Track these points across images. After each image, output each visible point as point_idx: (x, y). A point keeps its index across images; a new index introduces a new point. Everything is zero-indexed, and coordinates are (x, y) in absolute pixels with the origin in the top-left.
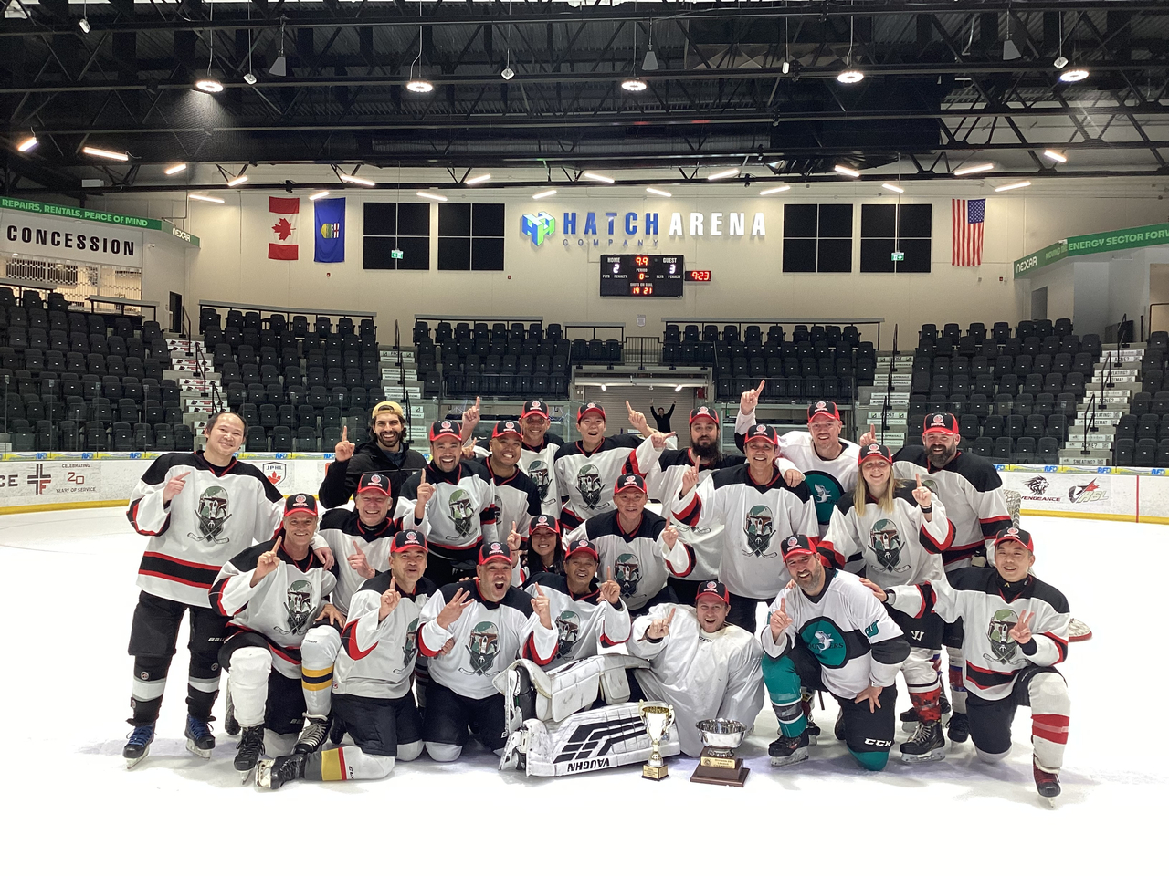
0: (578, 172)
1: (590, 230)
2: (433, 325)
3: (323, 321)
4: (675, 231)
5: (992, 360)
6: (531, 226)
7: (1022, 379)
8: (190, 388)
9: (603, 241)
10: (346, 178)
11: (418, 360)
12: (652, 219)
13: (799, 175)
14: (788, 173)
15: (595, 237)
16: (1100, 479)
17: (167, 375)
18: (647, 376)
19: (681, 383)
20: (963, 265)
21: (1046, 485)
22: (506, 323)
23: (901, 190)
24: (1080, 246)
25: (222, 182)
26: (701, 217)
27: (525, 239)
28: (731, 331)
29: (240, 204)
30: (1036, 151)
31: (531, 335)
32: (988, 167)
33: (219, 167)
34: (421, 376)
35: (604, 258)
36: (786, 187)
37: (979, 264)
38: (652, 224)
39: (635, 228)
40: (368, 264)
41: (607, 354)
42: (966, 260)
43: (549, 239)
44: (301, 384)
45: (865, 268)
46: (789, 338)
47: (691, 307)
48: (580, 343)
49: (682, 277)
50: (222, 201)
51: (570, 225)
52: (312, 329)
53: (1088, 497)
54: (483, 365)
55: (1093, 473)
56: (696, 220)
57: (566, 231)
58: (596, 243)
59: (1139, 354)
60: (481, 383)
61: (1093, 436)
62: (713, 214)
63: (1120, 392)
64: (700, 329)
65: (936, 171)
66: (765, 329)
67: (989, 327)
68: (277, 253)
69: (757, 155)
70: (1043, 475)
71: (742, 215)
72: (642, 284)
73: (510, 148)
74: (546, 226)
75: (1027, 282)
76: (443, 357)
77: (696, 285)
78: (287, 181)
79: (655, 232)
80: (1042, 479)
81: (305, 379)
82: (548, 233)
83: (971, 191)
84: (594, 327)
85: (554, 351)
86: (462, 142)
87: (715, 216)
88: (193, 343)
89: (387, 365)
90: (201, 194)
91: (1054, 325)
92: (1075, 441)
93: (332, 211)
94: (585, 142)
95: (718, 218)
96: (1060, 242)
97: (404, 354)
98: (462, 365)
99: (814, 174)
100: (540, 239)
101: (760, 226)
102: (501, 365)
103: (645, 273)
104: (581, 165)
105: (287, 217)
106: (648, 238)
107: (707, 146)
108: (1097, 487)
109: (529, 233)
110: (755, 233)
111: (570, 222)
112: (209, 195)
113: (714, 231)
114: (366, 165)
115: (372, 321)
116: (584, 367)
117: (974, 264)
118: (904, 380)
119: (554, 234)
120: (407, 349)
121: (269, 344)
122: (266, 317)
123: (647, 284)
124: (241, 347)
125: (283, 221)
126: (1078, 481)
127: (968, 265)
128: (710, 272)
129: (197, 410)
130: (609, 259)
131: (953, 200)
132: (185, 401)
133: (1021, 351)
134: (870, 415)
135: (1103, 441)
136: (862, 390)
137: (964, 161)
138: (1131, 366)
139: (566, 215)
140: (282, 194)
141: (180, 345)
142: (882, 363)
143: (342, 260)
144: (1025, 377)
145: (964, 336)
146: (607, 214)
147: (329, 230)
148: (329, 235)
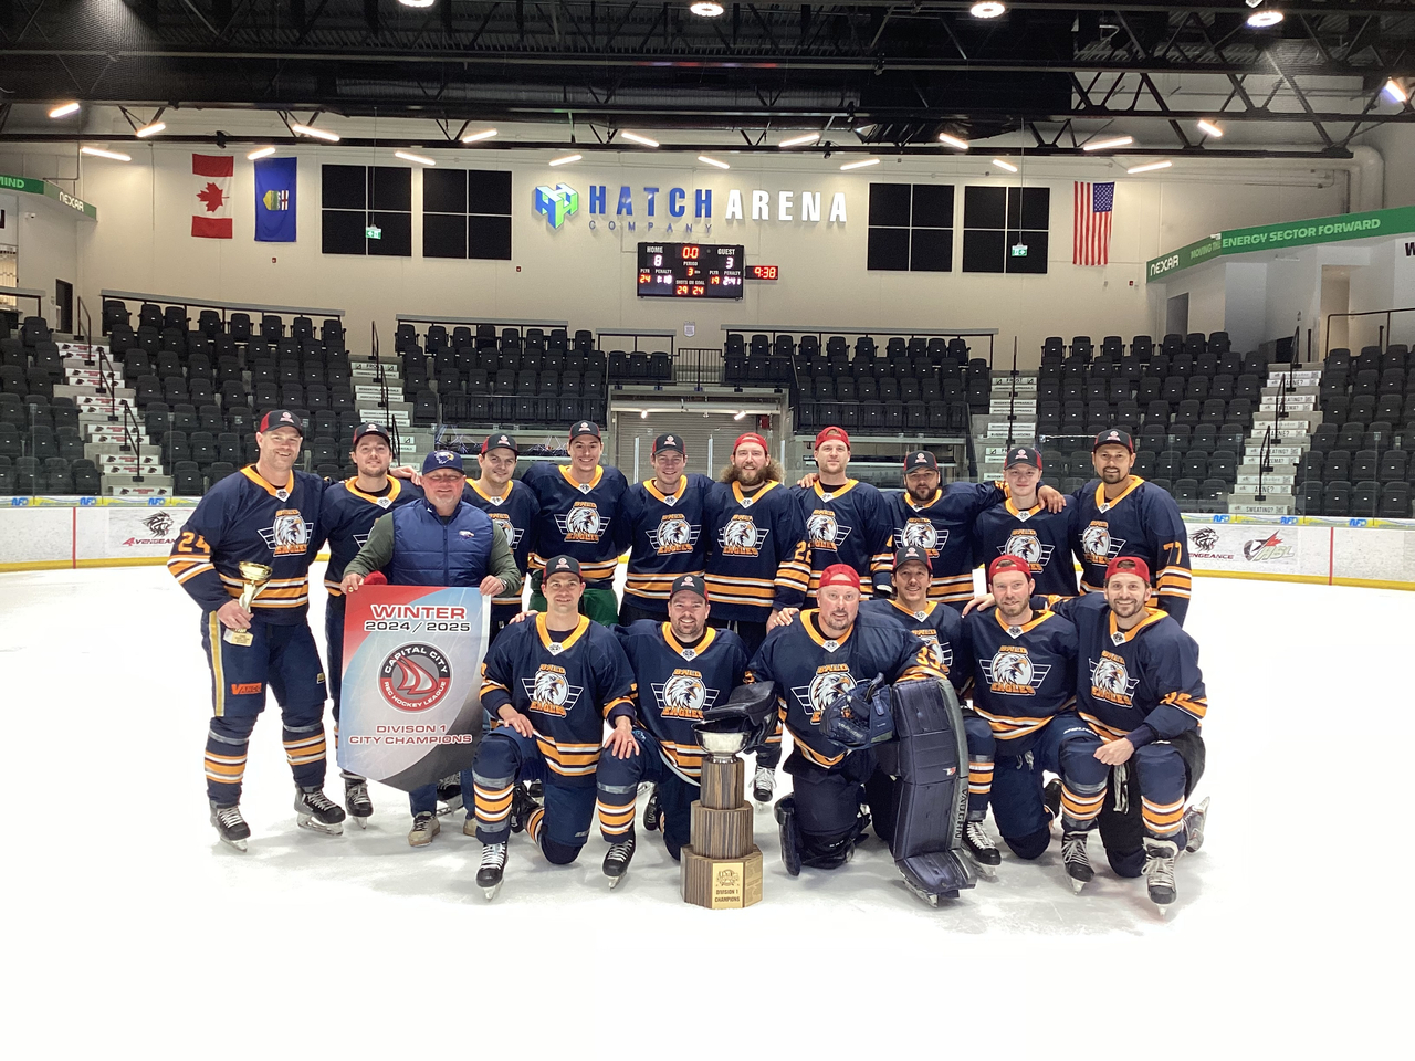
0: (612, 131)
1: (624, 210)
2: (422, 330)
3: (272, 323)
4: (733, 213)
5: (1135, 383)
6: (547, 202)
7: (1174, 406)
8: (92, 409)
9: (641, 225)
10: (300, 129)
11: (404, 373)
12: (704, 198)
13: (892, 145)
14: (879, 142)
15: (630, 219)
16: (1283, 532)
17: (59, 391)
18: (702, 399)
19: (745, 409)
20: (1087, 264)
21: (1215, 538)
22: (519, 328)
23: (1013, 169)
24: (1237, 241)
25: (126, 130)
26: (765, 196)
27: (539, 220)
28: (810, 343)
29: (152, 163)
30: (1180, 122)
32: (1125, 142)
33: (124, 111)
34: (409, 395)
35: (642, 247)
36: (874, 161)
37: (1106, 263)
38: (704, 203)
39: (682, 208)
40: (329, 247)
41: (652, 371)
42: (1096, 260)
43: (570, 220)
44: (246, 404)
45: (967, 268)
46: (882, 353)
47: (758, 311)
48: (617, 356)
49: (742, 273)
50: (127, 158)
51: (597, 202)
52: (256, 331)
53: (1269, 553)
54: (492, 383)
55: (1275, 523)
56: (759, 201)
57: (592, 211)
58: (632, 227)
59: (1314, 376)
60: (490, 405)
61: (1268, 477)
62: (781, 193)
63: (1296, 422)
64: (770, 341)
65: (1061, 144)
66: (852, 341)
67: (1127, 341)
68: (203, 228)
69: (845, 115)
70: (1212, 526)
71: (818, 195)
72: (691, 282)
73: (523, 96)
74: (566, 203)
75: (1161, 288)
76: (437, 372)
77: (759, 284)
78: (218, 132)
79: (708, 214)
80: (1211, 531)
81: (250, 398)
82: (569, 212)
83: (1094, 171)
84: (636, 336)
85: (585, 367)
86: (459, 85)
87: (783, 195)
88: (95, 347)
89: (363, 382)
90: (99, 148)
91: (1207, 340)
92: (1246, 483)
93: (279, 174)
94: (622, 91)
95: (788, 199)
96: (1213, 236)
97: (385, 366)
98: (464, 383)
99: (912, 145)
100: (559, 219)
101: (840, 211)
102: (516, 383)
103: (694, 268)
104: (617, 120)
105: (218, 181)
106: (699, 222)
107: (781, 102)
108: (1279, 541)
109: (544, 211)
110: (833, 219)
111: (598, 199)
112: (109, 149)
113: (783, 216)
114: (327, 113)
115: (339, 323)
116: (625, 387)
117: (1099, 262)
118: (1028, 407)
119: (577, 213)
120: (389, 361)
121: (199, 350)
122: (194, 315)
123: (698, 282)
124: (161, 354)
125: (212, 187)
126: (1256, 533)
127: (1093, 264)
128: (777, 268)
129: (103, 439)
130: (649, 249)
131: (1076, 183)
132: (86, 426)
133: (1170, 371)
134: (988, 450)
135: (1281, 484)
136: (976, 419)
137: (1096, 133)
138: (1306, 391)
139: (593, 188)
140: (212, 150)
141: (76, 352)
142: (999, 385)
143: (293, 239)
144: (1178, 404)
145: (1097, 353)
146: (646, 189)
147: (275, 200)
148: (275, 206)
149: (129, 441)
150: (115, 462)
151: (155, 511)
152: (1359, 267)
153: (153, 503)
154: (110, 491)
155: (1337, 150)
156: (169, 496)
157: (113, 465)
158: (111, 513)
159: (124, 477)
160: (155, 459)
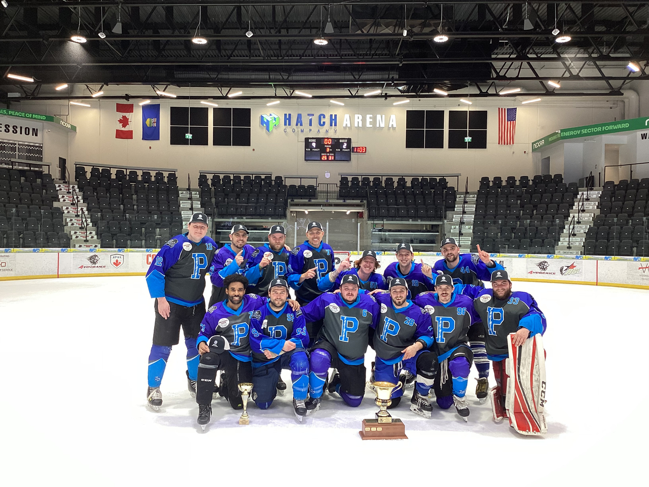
0: (292, 91)
1: (299, 124)
2: (210, 177)
3: (146, 174)
4: (346, 124)
5: (519, 197)
6: (266, 121)
7: (535, 207)
8: (69, 212)
9: (306, 129)
10: (160, 93)
11: (201, 196)
12: (333, 118)
13: (414, 94)
14: (408, 93)
15: (302, 128)
16: (577, 262)
17: (56, 204)
18: (330, 205)
19: (350, 210)
20: (504, 144)
21: (548, 265)
22: (251, 175)
23: (470, 103)
24: (567, 134)
25: (88, 94)
26: (360, 116)
27: (262, 129)
28: (377, 180)
29: (99, 107)
30: (544, 82)
31: (266, 183)
32: (518, 90)
33: (87, 86)
34: (203, 205)
35: (307, 139)
36: (407, 101)
37: (513, 143)
38: (333, 120)
39: (324, 123)
40: (173, 142)
41: (307, 193)
42: (509, 142)
43: (276, 129)
44: (133, 209)
45: (451, 146)
46: (409, 184)
47: (356, 167)
48: (293, 187)
49: (350, 150)
50: (89, 106)
51: (287, 121)
52: (140, 178)
53: (570, 272)
54: (238, 199)
55: (573, 259)
56: (358, 118)
57: (285, 124)
58: (302, 131)
59: (598, 193)
60: (237, 209)
61: (573, 238)
63: (588, 214)
64: (360, 179)
65: (490, 92)
66: (396, 179)
67: (518, 178)
68: (120, 135)
69: (391, 82)
70: (546, 260)
71: (383, 116)
72: (328, 154)
73: (253, 77)
74: (274, 121)
75: (539, 154)
76: (215, 195)
77: (358, 155)
78: (126, 94)
79: (335, 125)
80: (546, 262)
81: (135, 207)
82: (275, 125)
83: (509, 103)
84: (301, 178)
85: (278, 192)
86: (226, 73)
87: (368, 116)
88: (71, 186)
89: (183, 199)
90: (77, 102)
91: (553, 177)
92: (564, 241)
93: (152, 111)
94: (294, 74)
95: (370, 118)
96: (557, 132)
97: (193, 193)
98: (226, 199)
99: (423, 94)
100: (271, 129)
101: (393, 123)
102: (248, 199)
103: (330, 148)
104: (294, 87)
105: (127, 115)
106: (332, 128)
107: (363, 77)
108: (575, 267)
109: (265, 125)
110: (390, 126)
111: (288, 119)
112: (82, 102)
113: (368, 125)
114: (171, 86)
115: (175, 174)
116: (295, 200)
117: (510, 144)
118: (471, 208)
119: (278, 126)
120: (195, 190)
121: (115, 187)
122: (113, 172)
123: (331, 154)
124: (98, 188)
125: (124, 117)
126: (565, 263)
127: (507, 144)
128: (366, 148)
129: (73, 224)
130: (310, 140)
131: (499, 108)
132: (66, 219)
133: (535, 192)
134: (453, 227)
135: (579, 241)
136: (448, 213)
137: (504, 87)
138: (594, 200)
139: (285, 115)
140: (124, 102)
141: (63, 187)
142: (460, 198)
143: (158, 139)
144: (537, 206)
145: (504, 183)
146: (308, 115)
147: (151, 122)
148: (151, 124)
149: (83, 225)
150: (77, 234)
151: (92, 254)
152: (623, 144)
153: (91, 251)
154: (74, 246)
155: (616, 92)
156: (99, 248)
157: (77, 235)
158: (74, 255)
159: (80, 240)
160: (94, 233)
